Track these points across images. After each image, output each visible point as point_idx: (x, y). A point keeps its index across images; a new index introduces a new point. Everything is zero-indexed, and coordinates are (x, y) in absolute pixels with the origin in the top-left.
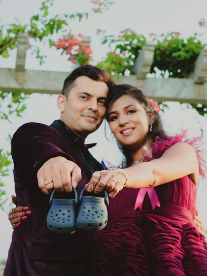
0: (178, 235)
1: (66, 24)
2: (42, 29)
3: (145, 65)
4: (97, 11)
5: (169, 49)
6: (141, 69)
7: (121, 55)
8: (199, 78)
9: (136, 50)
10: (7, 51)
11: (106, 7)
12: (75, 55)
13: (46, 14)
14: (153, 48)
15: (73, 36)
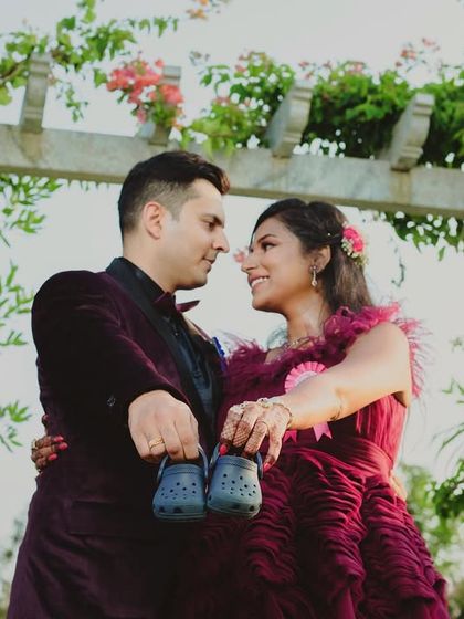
0: (357, 495)
1: (132, 41)
2: (81, 47)
3: (291, 130)
4: (196, 15)
5: (342, 96)
6: (281, 137)
7: (242, 107)
8: (402, 160)
9: (273, 97)
10: (7, 91)
11: (216, 9)
12: (147, 103)
13: (90, 17)
14: (309, 96)
15: (145, 64)
